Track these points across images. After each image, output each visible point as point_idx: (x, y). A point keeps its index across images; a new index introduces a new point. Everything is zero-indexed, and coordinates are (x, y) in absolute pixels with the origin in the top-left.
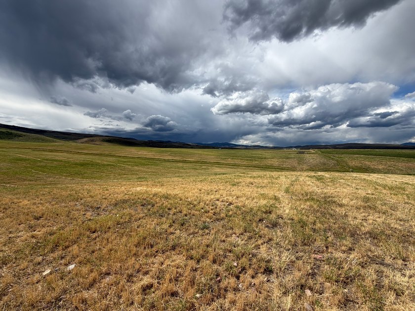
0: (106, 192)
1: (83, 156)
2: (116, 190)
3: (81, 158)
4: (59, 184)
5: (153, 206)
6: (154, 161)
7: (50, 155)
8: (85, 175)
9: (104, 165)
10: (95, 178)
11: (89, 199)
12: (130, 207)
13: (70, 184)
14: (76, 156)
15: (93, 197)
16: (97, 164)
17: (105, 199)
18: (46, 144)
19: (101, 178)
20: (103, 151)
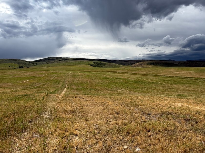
0: (153, 103)
1: (136, 76)
2: (161, 103)
3: (135, 77)
4: (124, 94)
5: (197, 122)
6: (194, 80)
7: (119, 76)
8: (138, 89)
9: (149, 83)
10: (144, 92)
11: (142, 107)
12: (174, 119)
13: (130, 95)
14: (132, 76)
15: (145, 106)
16: (145, 82)
17: (153, 108)
18: (116, 68)
19: (147, 92)
20: (148, 72)
